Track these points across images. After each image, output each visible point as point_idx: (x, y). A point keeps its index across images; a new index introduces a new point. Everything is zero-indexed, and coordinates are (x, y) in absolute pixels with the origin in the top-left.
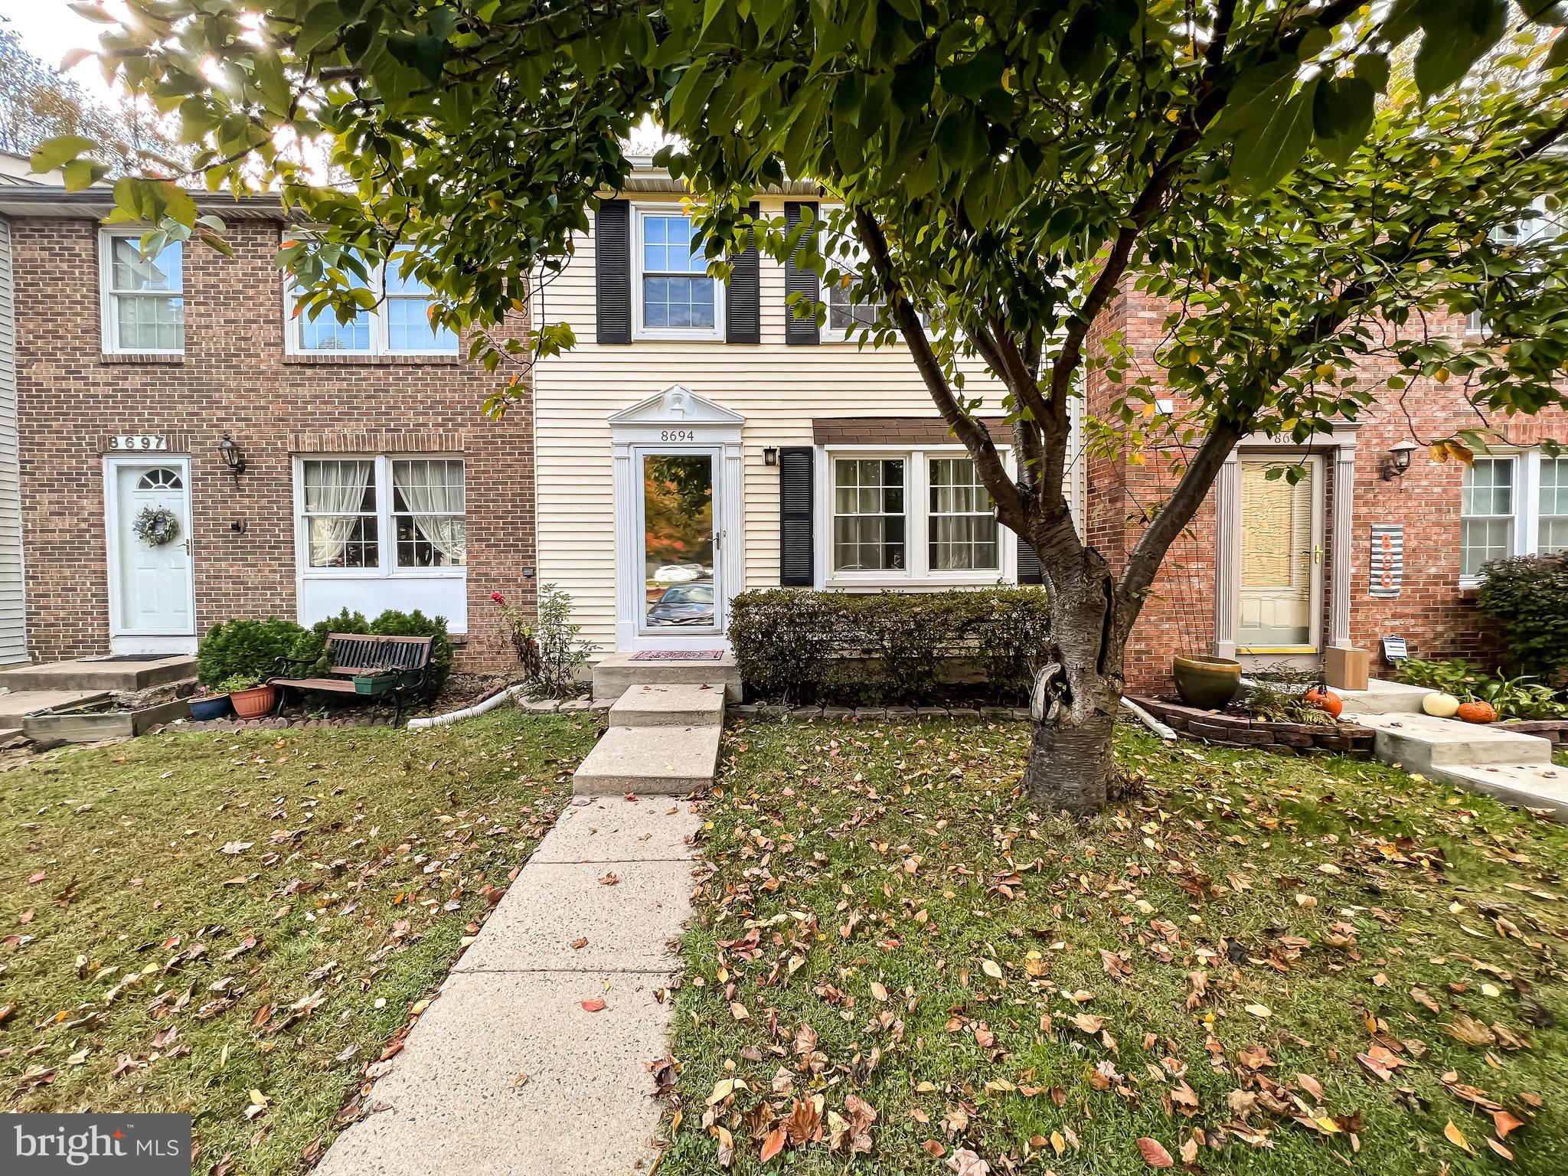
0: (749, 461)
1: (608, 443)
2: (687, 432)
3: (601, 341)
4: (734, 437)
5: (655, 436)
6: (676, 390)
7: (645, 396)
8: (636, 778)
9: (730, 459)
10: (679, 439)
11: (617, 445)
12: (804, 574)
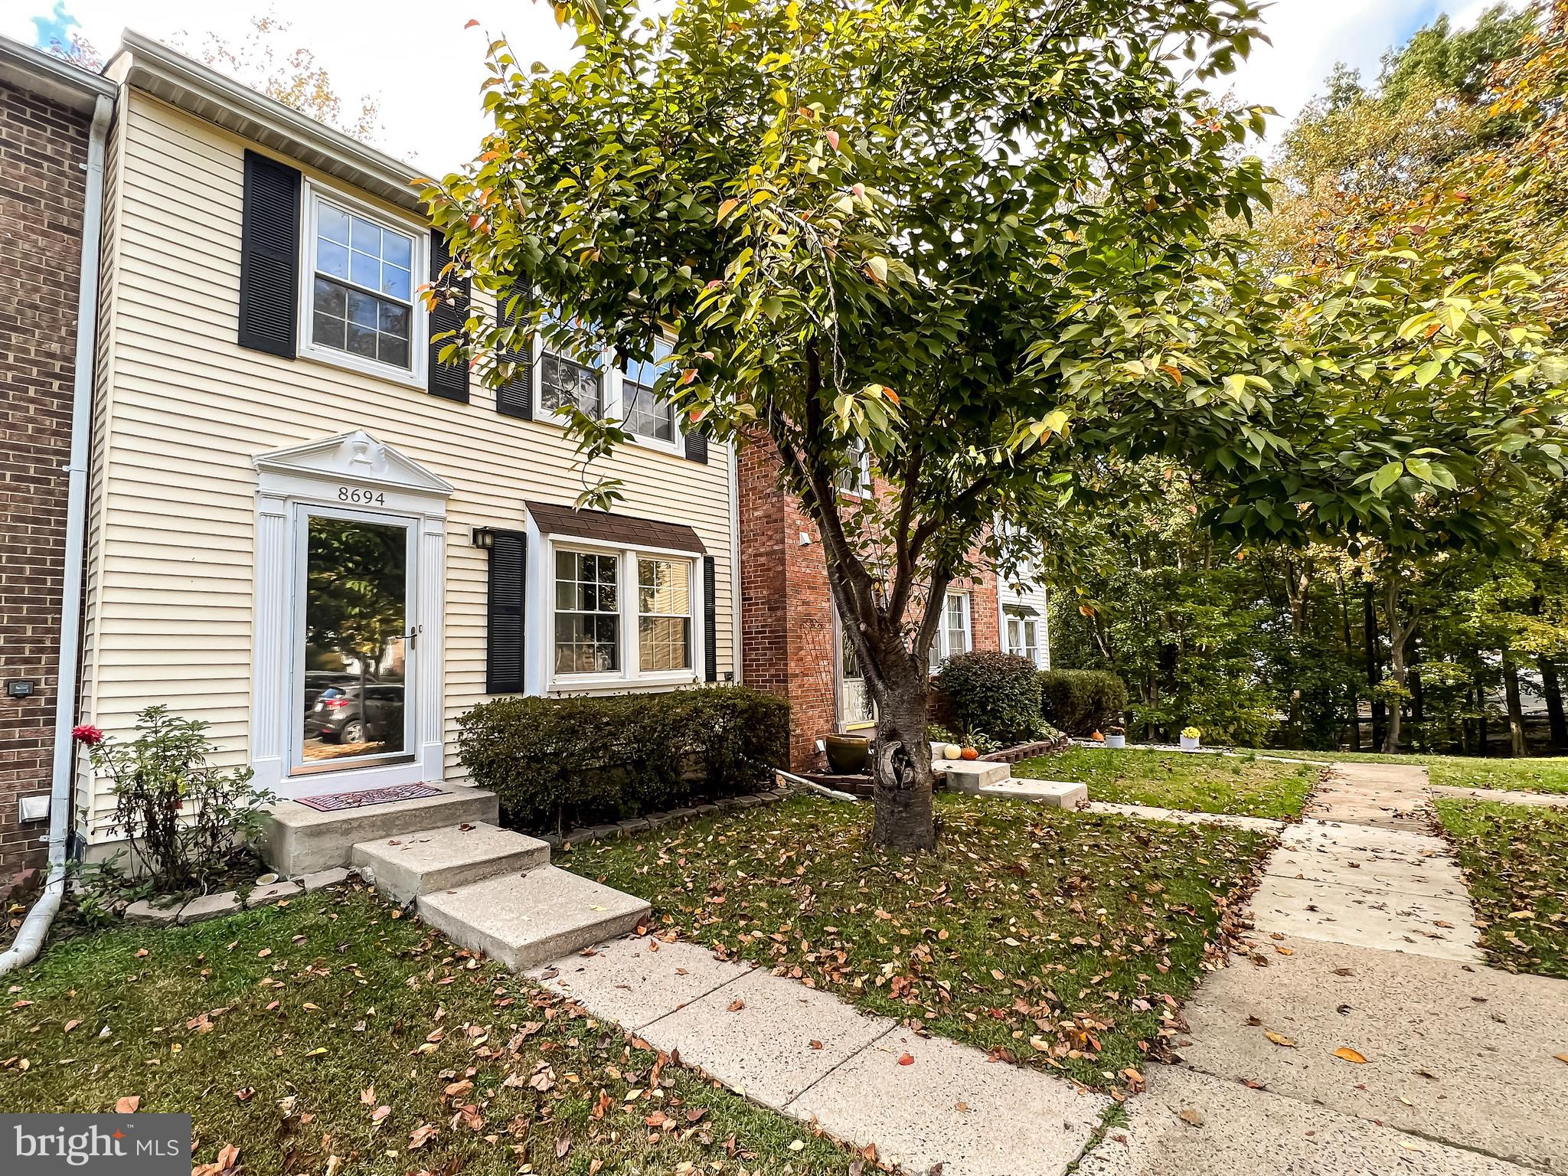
0: (452, 540)
1: (250, 491)
2: (376, 494)
3: (243, 343)
4: (437, 508)
5: (330, 493)
6: (360, 436)
7: (316, 437)
8: (582, 930)
9: (429, 534)
10: (363, 501)
11: (267, 496)
12: (515, 680)
